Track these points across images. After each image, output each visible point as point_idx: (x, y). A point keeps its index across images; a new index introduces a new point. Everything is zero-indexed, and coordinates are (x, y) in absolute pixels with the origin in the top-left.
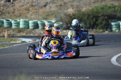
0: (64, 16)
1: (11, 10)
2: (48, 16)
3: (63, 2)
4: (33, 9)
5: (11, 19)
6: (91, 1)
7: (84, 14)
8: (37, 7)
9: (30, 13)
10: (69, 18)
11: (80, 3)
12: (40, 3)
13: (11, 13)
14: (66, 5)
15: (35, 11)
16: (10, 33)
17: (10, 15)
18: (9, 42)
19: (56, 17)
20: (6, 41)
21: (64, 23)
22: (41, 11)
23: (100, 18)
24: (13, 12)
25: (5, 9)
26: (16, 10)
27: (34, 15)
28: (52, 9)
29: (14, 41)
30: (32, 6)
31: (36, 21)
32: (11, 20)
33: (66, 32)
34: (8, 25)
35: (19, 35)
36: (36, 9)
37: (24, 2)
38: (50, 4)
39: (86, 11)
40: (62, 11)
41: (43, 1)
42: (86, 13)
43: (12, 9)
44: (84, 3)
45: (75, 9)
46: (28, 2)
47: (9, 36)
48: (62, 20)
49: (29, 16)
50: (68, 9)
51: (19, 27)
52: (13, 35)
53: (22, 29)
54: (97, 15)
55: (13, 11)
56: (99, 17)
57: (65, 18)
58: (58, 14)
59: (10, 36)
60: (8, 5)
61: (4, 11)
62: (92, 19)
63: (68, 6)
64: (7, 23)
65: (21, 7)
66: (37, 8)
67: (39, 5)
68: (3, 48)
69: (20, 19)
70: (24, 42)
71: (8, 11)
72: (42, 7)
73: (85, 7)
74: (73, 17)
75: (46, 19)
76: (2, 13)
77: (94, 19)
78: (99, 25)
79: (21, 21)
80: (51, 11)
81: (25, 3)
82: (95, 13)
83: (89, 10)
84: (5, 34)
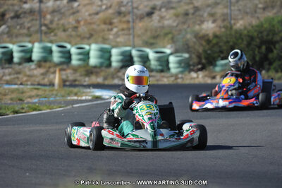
0: (194, 40)
1: (69, 23)
2: (155, 37)
3: (191, 6)
4: (120, 21)
5: (70, 43)
6: (256, 5)
7: (239, 35)
8: (129, 18)
9: (115, 30)
10: (204, 43)
11: (231, 10)
12: (137, 8)
13: (70, 30)
14: (197, 13)
15: (125, 26)
16: (68, 77)
17: (67, 33)
18: (63, 96)
19: (173, 40)
20: (56, 95)
21: (194, 56)
22: (140, 25)
23: (277, 46)
24: (76, 28)
25: (56, 19)
26: (82, 23)
27: (123, 34)
28: (166, 23)
29: (76, 94)
30: (120, 13)
31: (128, 48)
32: (68, 46)
33: (198, 77)
34: (61, 57)
35: (87, 80)
36: (128, 22)
37: (100, 3)
38: (160, 10)
39: (245, 28)
40: (188, 27)
41: (146, 3)
42: (246, 32)
43: (71, 20)
44: (240, 10)
45: (219, 22)
46: (109, 4)
47: (64, 83)
48: (189, 47)
49: (111, 37)
50: (202, 22)
51: (88, 64)
52: (75, 81)
53: (95, 67)
54: (270, 37)
55: (76, 25)
56: (274, 43)
57: (195, 43)
58: (179, 34)
59: (68, 83)
60: (63, 11)
61: (54, 26)
62: (259, 47)
63: (202, 16)
64: (60, 52)
65: (93, 16)
66: (131, 20)
67: (135, 11)
68: (49, 111)
69: (90, 45)
70: (98, 98)
71: (63, 25)
72: (141, 18)
73: (242, 19)
74: (214, 41)
75: (150, 45)
76: (49, 28)
77: (264, 48)
78: (274, 61)
79: (94, 50)
80: (163, 27)
81: (104, 7)
82: (265, 33)
83: (252, 27)
84: (55, 77)
